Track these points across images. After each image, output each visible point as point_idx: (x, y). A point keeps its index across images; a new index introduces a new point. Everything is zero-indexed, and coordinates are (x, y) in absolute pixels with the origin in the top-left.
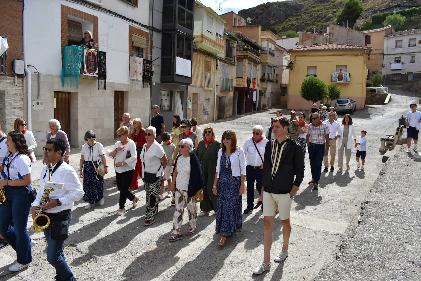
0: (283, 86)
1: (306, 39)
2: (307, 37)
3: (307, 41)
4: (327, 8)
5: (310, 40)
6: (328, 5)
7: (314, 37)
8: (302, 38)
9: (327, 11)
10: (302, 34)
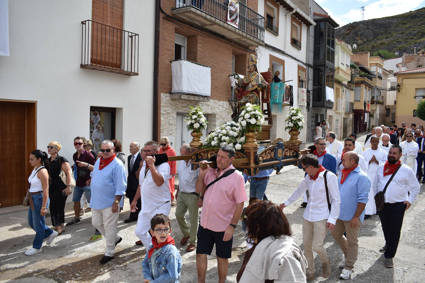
0: (387, 107)
1: (410, 61)
2: (411, 59)
3: (410, 63)
4: (419, 24)
5: (414, 61)
6: (420, 21)
7: (418, 58)
8: (405, 60)
9: (420, 27)
10: (405, 56)
